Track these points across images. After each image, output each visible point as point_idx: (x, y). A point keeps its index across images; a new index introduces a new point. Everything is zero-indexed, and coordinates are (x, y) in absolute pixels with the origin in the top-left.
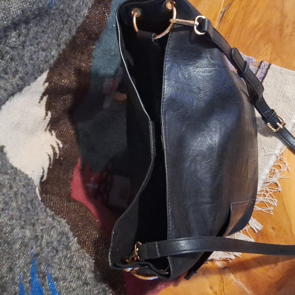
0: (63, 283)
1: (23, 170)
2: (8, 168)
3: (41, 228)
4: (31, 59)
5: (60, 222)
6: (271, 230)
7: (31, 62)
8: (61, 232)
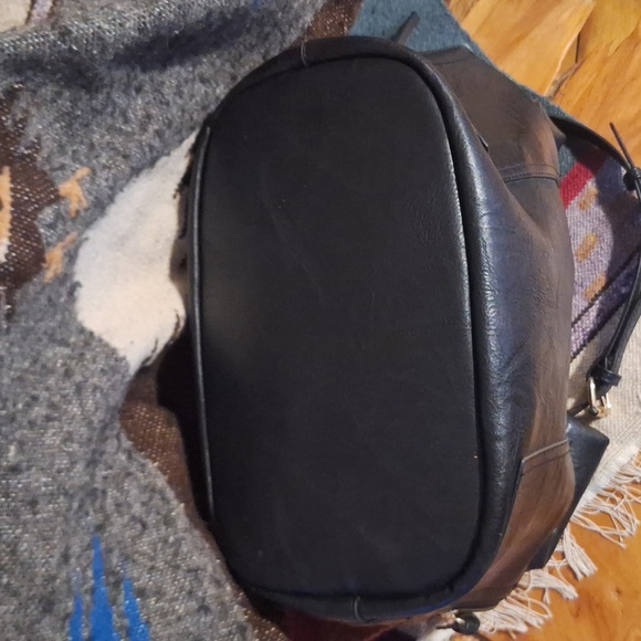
0: (157, 602)
1: (106, 338)
2: (71, 332)
3: (104, 473)
4: (179, 94)
5: (143, 465)
6: (613, 597)
7: (179, 101)
8: (147, 487)
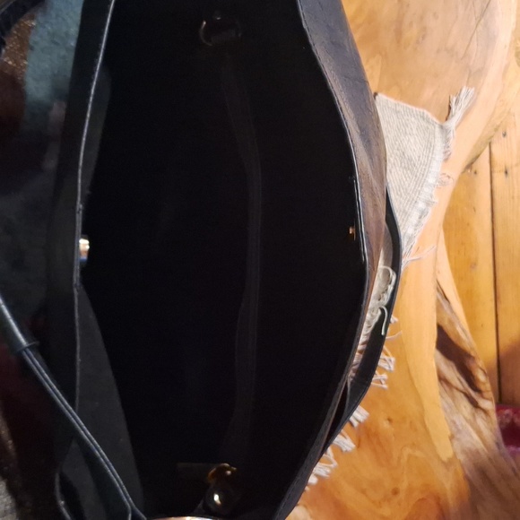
6: (386, 425)
